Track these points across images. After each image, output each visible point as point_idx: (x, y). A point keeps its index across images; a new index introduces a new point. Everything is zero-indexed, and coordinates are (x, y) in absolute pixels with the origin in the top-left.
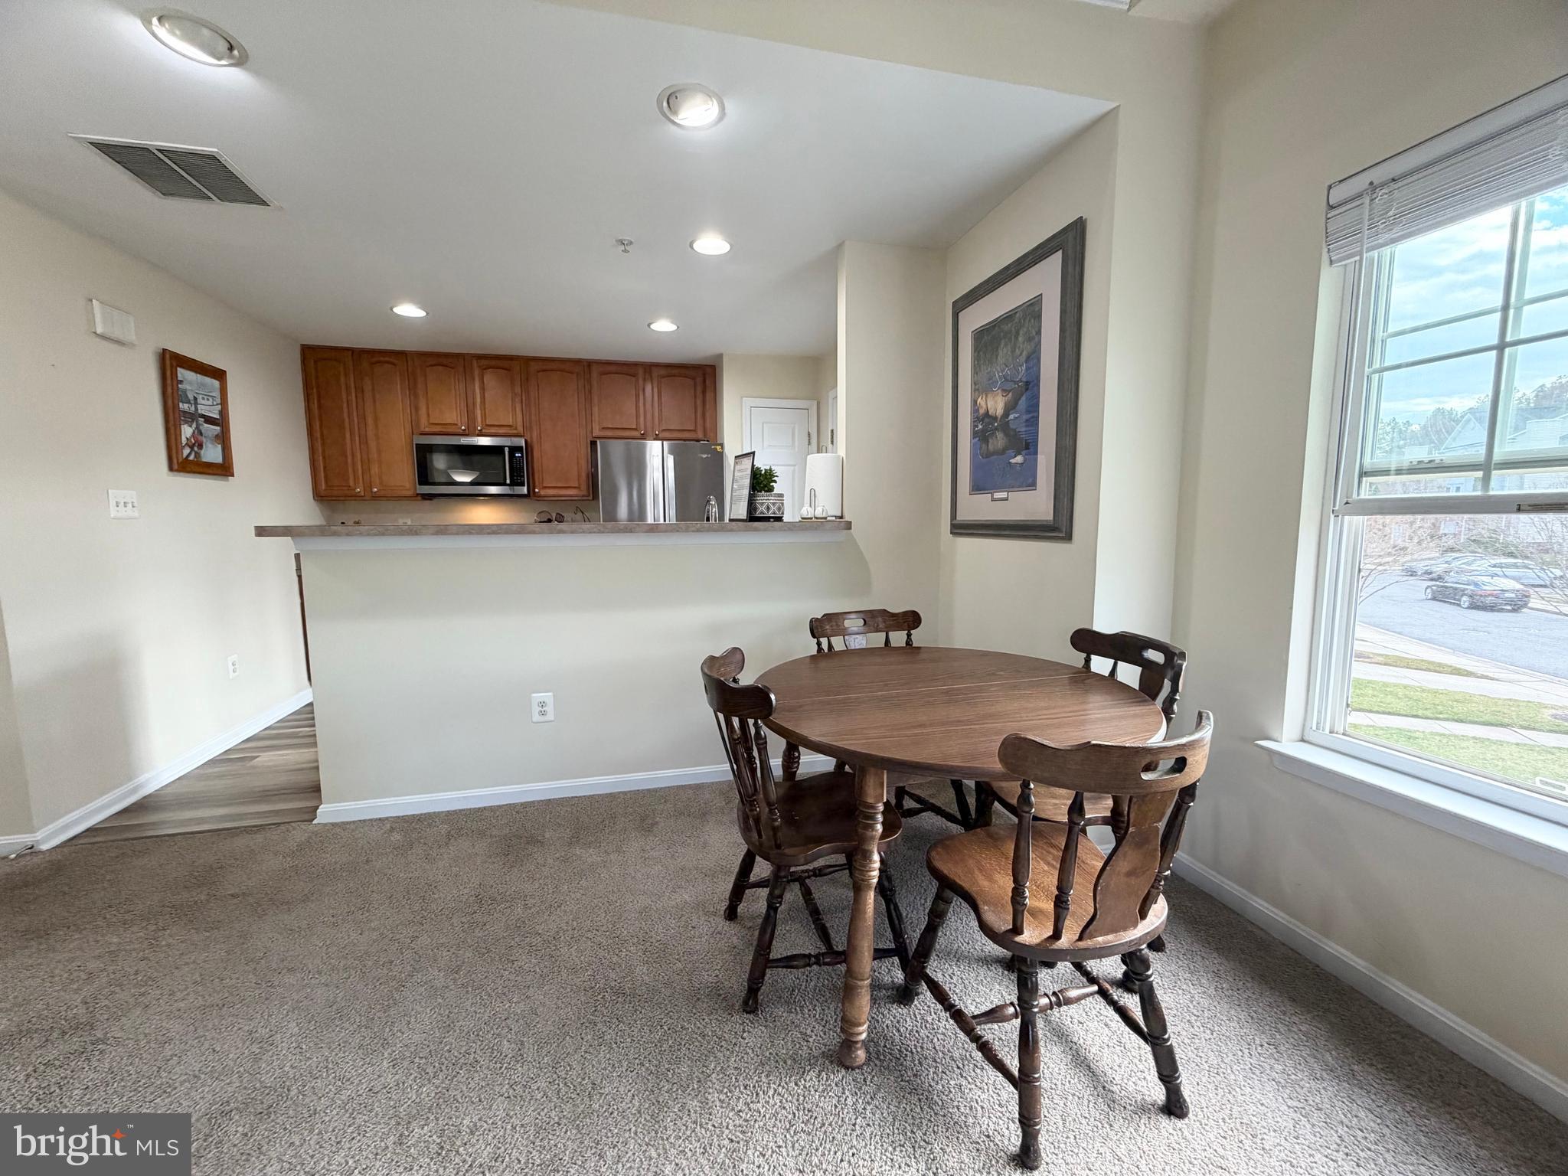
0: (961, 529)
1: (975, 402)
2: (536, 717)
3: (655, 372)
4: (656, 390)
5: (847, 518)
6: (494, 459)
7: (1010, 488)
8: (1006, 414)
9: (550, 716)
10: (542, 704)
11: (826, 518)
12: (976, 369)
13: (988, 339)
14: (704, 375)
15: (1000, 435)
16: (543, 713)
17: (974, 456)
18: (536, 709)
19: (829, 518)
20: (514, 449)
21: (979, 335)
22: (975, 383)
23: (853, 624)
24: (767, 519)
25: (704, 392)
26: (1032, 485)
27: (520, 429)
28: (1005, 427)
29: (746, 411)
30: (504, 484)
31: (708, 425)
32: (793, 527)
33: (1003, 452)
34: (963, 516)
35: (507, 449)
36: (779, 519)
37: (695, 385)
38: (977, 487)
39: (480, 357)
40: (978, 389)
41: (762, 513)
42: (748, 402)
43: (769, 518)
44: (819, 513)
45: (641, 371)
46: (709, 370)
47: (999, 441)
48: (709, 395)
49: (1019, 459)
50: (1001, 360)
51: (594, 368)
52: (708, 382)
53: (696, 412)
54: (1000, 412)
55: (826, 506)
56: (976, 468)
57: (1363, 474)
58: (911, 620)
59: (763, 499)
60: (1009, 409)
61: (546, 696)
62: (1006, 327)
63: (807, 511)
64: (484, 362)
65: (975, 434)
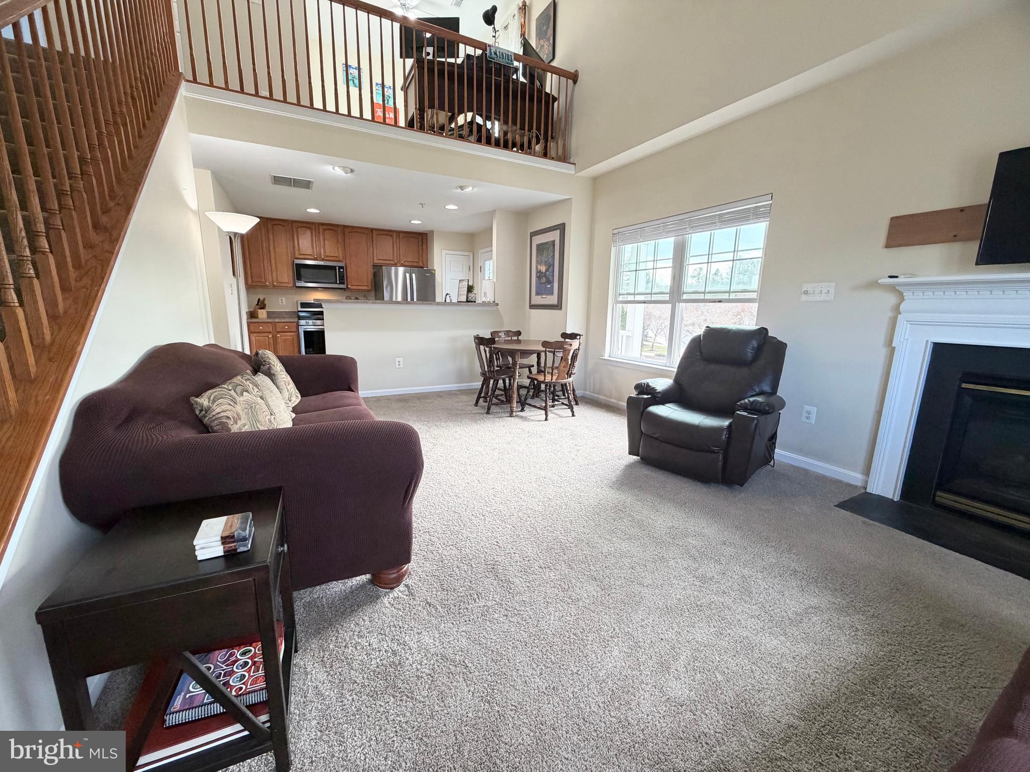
0: (532, 307)
1: (537, 267)
2: (397, 366)
3: (401, 235)
4: (401, 244)
5: (496, 302)
6: (332, 272)
7: (547, 294)
8: (546, 272)
9: (401, 366)
10: (399, 362)
11: (490, 302)
12: (537, 257)
13: (541, 248)
14: (423, 238)
15: (544, 278)
16: (399, 365)
17: (536, 283)
18: (397, 363)
20: (340, 268)
21: (538, 246)
22: (537, 261)
23: (502, 335)
24: (472, 302)
25: (422, 245)
26: (552, 294)
27: (341, 258)
28: (545, 276)
29: (443, 255)
30: (336, 283)
31: (424, 260)
32: (480, 305)
33: (545, 283)
34: (532, 303)
35: (337, 268)
36: (475, 302)
37: (417, 241)
38: (537, 294)
39: (323, 224)
40: (538, 263)
42: (444, 252)
44: (488, 300)
45: (395, 235)
46: (424, 235)
47: (544, 280)
48: (424, 247)
49: (549, 286)
50: (544, 255)
51: (374, 231)
52: (424, 241)
53: (418, 253)
54: (544, 271)
55: (490, 298)
56: (537, 288)
57: (620, 295)
58: (519, 333)
59: (470, 295)
60: (547, 271)
61: (401, 359)
62: (546, 246)
63: (484, 299)
64: (325, 227)
65: (537, 277)
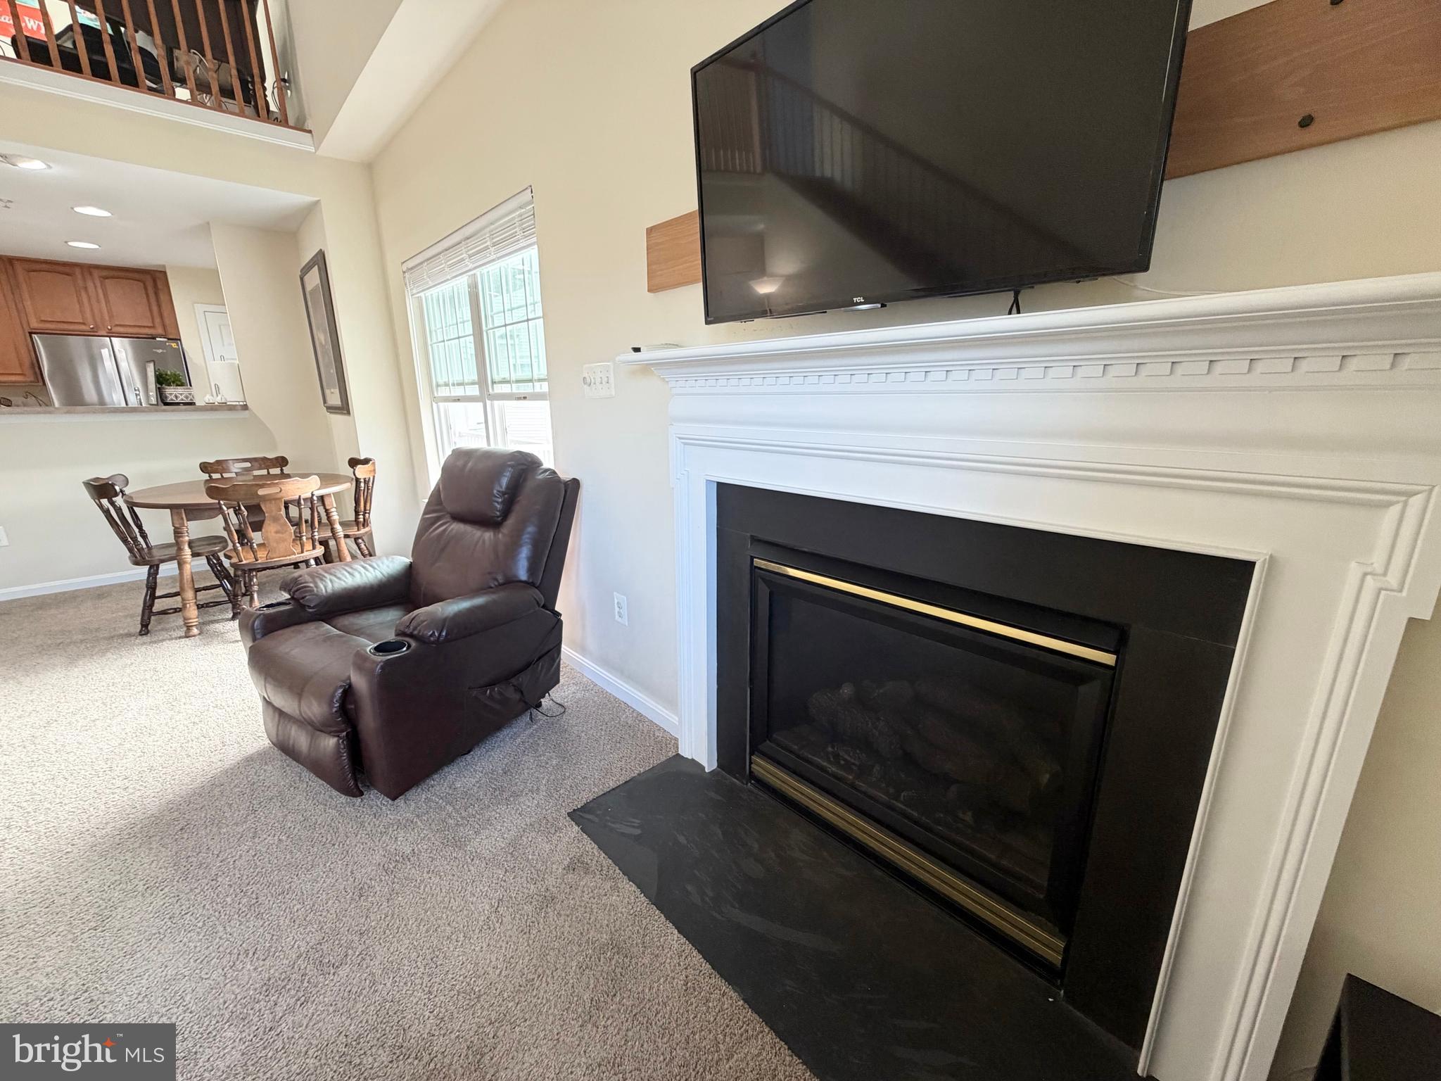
3: (96, 273)
4: (100, 291)
11: (225, 403)
14: (155, 281)
15: (326, 356)
19: (228, 403)
25: (156, 294)
28: (326, 351)
29: (200, 314)
31: (167, 321)
32: (202, 409)
33: (328, 366)
37: (146, 289)
41: (172, 400)
42: (200, 307)
43: (178, 404)
44: (221, 400)
45: (78, 271)
46: (158, 275)
47: (327, 360)
48: (163, 297)
49: (332, 370)
52: (159, 285)
53: (151, 311)
55: (229, 396)
57: (437, 386)
58: (285, 460)
59: (171, 390)
63: (212, 398)
